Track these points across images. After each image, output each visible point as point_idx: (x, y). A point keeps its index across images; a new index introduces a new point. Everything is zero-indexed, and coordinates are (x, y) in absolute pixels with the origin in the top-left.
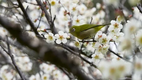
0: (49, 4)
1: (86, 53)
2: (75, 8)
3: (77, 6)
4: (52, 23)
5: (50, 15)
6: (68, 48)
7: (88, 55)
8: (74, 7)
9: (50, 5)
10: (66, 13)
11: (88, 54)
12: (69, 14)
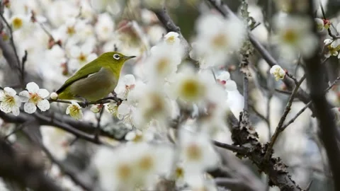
0: (8, 25)
1: (111, 133)
2: (73, 27)
3: (76, 22)
4: (19, 69)
5: (13, 53)
6: (67, 126)
7: (119, 136)
8: (71, 26)
9: (10, 27)
10: (52, 43)
11: (119, 133)
12: (59, 43)
